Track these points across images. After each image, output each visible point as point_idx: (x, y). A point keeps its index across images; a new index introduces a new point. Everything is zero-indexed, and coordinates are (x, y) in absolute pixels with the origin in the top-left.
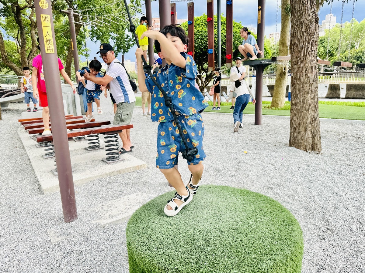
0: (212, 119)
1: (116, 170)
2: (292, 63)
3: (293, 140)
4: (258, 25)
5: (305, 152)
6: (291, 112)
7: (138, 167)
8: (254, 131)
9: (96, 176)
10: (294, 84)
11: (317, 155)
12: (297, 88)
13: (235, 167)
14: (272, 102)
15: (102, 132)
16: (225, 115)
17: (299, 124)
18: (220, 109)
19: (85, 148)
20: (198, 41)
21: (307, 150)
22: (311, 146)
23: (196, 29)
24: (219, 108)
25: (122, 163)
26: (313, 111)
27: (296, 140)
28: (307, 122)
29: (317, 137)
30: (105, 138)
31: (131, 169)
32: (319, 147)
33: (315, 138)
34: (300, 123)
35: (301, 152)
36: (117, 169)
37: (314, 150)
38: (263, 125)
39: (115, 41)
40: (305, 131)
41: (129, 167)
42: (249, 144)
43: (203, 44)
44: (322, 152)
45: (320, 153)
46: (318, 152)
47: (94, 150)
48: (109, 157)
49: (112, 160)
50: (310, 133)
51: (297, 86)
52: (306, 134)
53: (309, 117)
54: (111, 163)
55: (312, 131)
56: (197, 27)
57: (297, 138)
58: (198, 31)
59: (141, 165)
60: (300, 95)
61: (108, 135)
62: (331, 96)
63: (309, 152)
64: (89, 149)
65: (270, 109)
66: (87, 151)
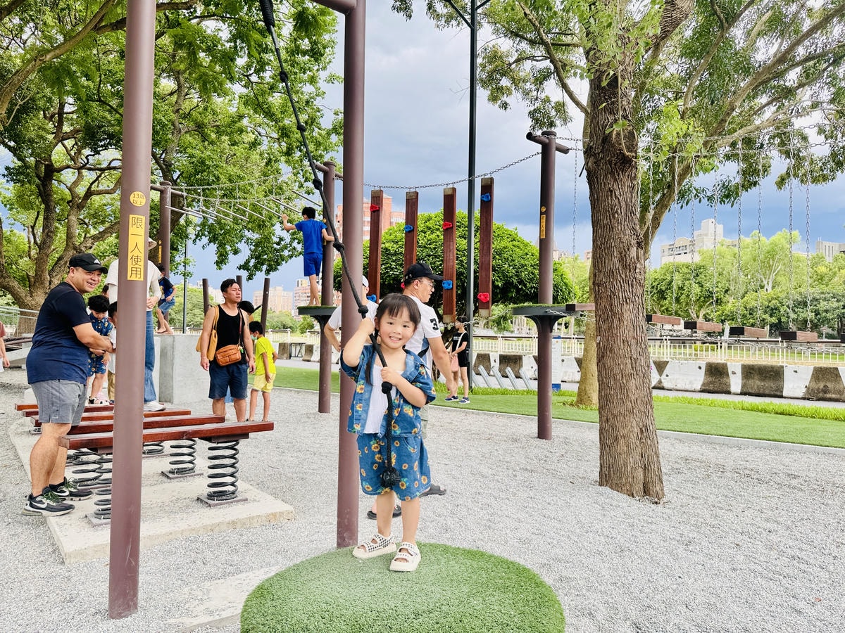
0: (449, 421)
1: (227, 520)
2: (598, 318)
3: (607, 473)
4: (541, 240)
5: (630, 499)
6: (599, 413)
7: (274, 515)
8: (536, 451)
9: (183, 530)
10: (603, 357)
11: (654, 506)
12: (609, 364)
13: (483, 523)
14: (579, 394)
15: (205, 436)
16: (478, 414)
17: (616, 439)
18: (469, 402)
19: (163, 474)
20: (429, 260)
21: (635, 495)
22: (642, 487)
23: (425, 236)
24: (466, 399)
25: (240, 506)
26: (640, 411)
27: (612, 473)
28: (631, 435)
29: (653, 467)
30: (210, 449)
31: (260, 520)
32: (658, 488)
33: (649, 470)
34: (617, 436)
35: (620, 498)
36: (229, 518)
37: (649, 495)
38: (556, 440)
39: (253, 248)
40: (628, 454)
41: (255, 515)
42: (519, 477)
43: (438, 267)
44: (665, 500)
45: (662, 503)
46: (656, 500)
47: (181, 477)
48: (214, 492)
49: (220, 498)
50: (638, 458)
51: (608, 362)
52: (631, 459)
53: (634, 424)
54: (216, 505)
55: (642, 455)
56: (428, 233)
57: (613, 468)
58: (428, 240)
59: (281, 511)
60: (615, 380)
61: (218, 443)
62: (711, 387)
63: (637, 498)
64: (171, 475)
65: (575, 408)
66: (165, 479)
